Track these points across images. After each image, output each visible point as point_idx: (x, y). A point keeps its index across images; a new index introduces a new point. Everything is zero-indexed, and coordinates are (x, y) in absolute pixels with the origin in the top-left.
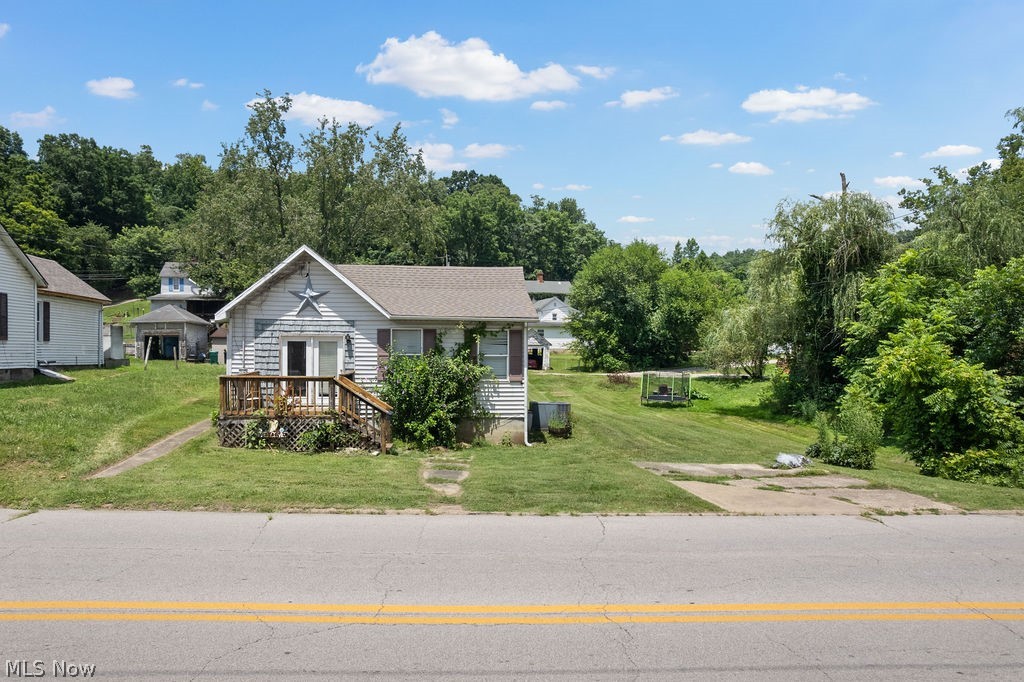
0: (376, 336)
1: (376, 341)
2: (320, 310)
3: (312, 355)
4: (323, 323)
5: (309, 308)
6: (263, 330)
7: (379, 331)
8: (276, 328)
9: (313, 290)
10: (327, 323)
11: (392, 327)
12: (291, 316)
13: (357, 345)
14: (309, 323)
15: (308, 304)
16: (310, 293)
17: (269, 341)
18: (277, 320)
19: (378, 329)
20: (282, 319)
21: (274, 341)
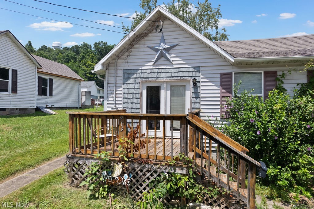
0: (219, 79)
1: (219, 83)
2: (171, 59)
3: (165, 96)
4: (174, 70)
5: (163, 59)
6: (129, 78)
7: (222, 75)
8: (138, 75)
9: (165, 43)
10: (177, 70)
11: (234, 71)
12: (149, 65)
13: (202, 88)
14: (162, 71)
15: (162, 55)
16: (163, 46)
17: (133, 86)
18: (139, 69)
19: (221, 73)
20: (142, 68)
21: (137, 86)
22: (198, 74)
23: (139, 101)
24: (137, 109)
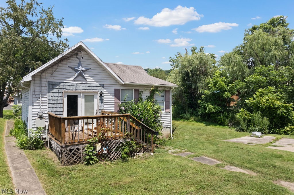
1: (114, 95)
2: (86, 78)
3: (81, 102)
5: (80, 77)
6: (53, 88)
8: (61, 87)
9: (82, 67)
10: (90, 85)
11: (121, 88)
12: (70, 80)
14: (80, 85)
17: (57, 94)
18: (62, 82)
19: (115, 89)
20: (65, 82)
21: (60, 94)
22: (102, 89)
23: (62, 105)
24: (60, 111)
